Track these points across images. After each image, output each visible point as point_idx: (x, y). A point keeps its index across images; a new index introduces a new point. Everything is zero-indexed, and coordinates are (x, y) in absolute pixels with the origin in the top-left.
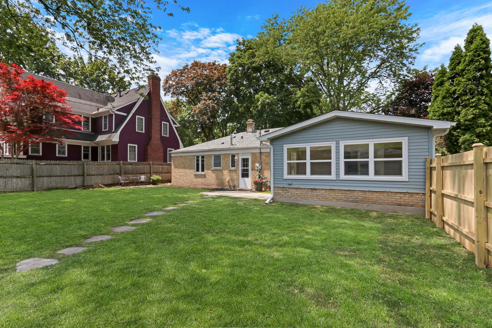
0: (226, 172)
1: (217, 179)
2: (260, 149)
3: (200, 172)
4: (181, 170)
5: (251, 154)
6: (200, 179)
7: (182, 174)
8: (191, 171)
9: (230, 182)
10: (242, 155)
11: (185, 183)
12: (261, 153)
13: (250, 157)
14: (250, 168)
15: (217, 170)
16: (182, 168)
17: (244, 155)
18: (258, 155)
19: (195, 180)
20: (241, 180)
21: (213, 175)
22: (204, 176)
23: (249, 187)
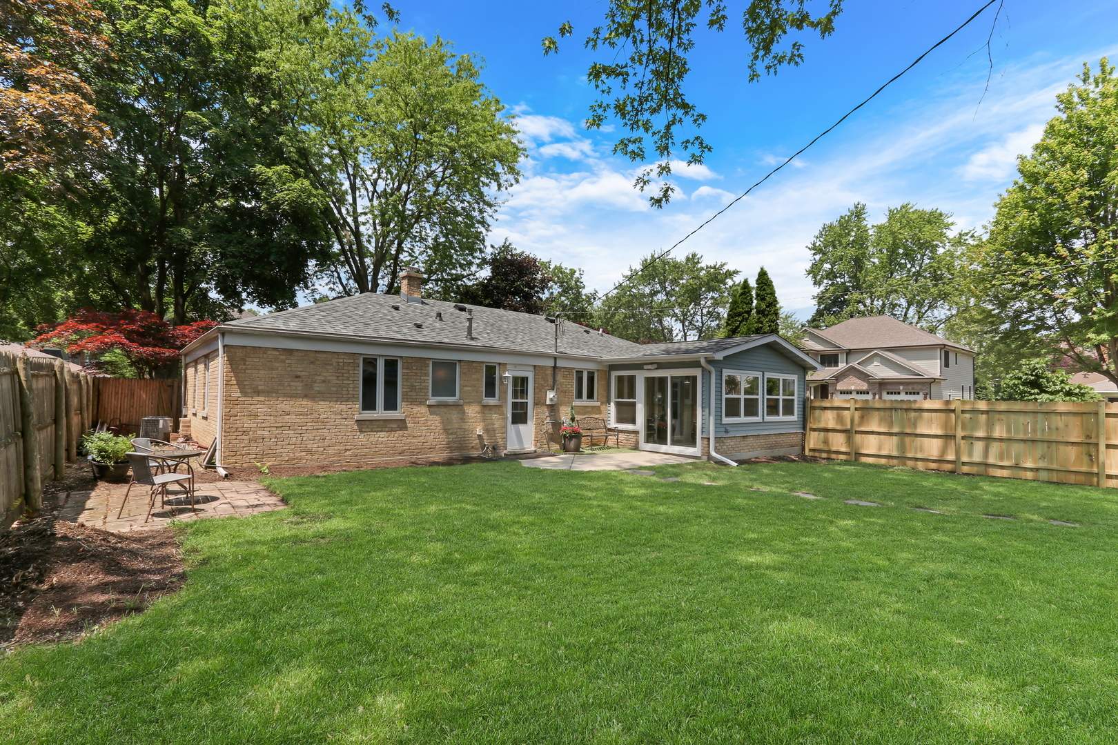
0: (472, 411)
1: (446, 431)
2: (555, 359)
3: (380, 413)
4: (286, 405)
5: (532, 369)
6: (382, 434)
7: (294, 419)
8: (342, 407)
9: (485, 437)
10: (512, 367)
11: (310, 452)
12: (555, 368)
13: (530, 375)
14: (530, 400)
15: (446, 405)
16: (291, 396)
17: (518, 368)
18: (549, 372)
19: (362, 438)
20: (511, 428)
21: (435, 421)
22: (401, 424)
23: (530, 447)
